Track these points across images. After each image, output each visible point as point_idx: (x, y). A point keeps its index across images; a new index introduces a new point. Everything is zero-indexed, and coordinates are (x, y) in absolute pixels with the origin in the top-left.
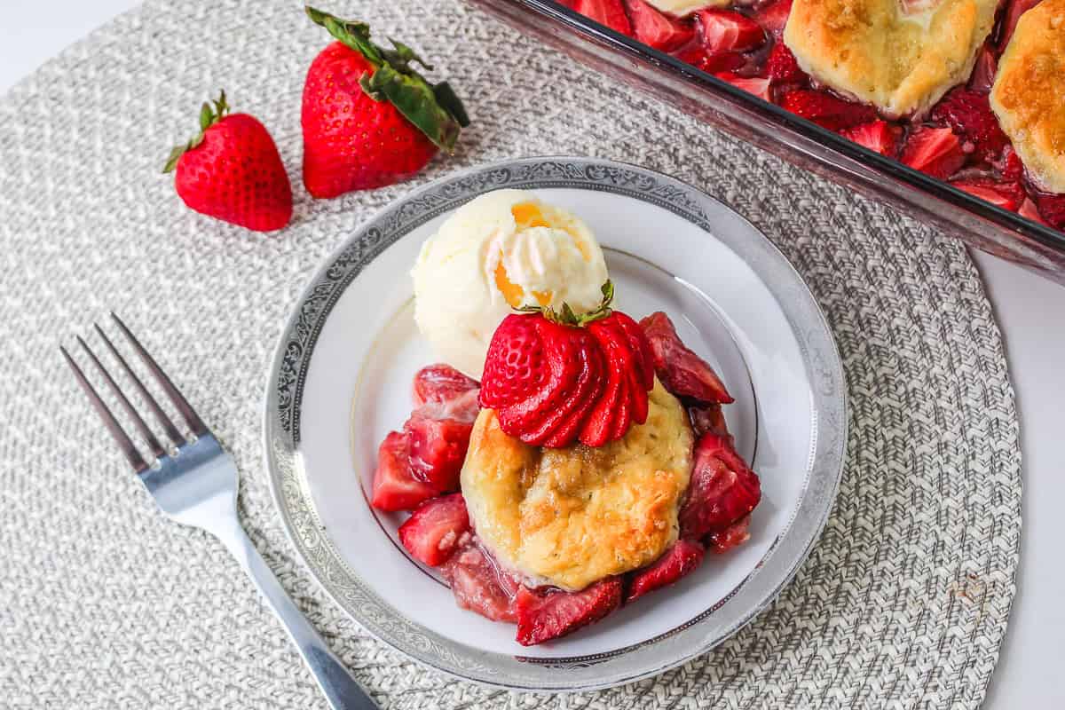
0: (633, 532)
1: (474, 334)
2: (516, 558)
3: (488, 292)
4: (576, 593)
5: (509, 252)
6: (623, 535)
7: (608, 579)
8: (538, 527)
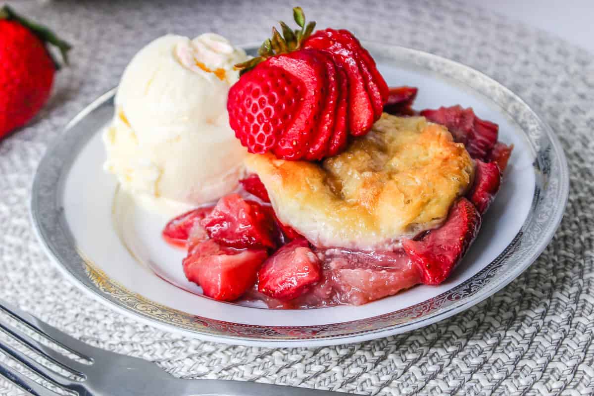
0: (446, 160)
1: (210, 121)
2: (378, 230)
3: (203, 79)
4: (443, 224)
5: (196, 50)
6: (442, 165)
7: (458, 198)
8: (377, 196)
